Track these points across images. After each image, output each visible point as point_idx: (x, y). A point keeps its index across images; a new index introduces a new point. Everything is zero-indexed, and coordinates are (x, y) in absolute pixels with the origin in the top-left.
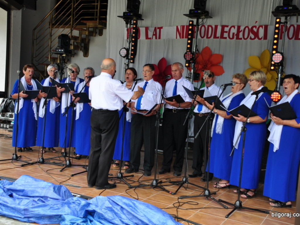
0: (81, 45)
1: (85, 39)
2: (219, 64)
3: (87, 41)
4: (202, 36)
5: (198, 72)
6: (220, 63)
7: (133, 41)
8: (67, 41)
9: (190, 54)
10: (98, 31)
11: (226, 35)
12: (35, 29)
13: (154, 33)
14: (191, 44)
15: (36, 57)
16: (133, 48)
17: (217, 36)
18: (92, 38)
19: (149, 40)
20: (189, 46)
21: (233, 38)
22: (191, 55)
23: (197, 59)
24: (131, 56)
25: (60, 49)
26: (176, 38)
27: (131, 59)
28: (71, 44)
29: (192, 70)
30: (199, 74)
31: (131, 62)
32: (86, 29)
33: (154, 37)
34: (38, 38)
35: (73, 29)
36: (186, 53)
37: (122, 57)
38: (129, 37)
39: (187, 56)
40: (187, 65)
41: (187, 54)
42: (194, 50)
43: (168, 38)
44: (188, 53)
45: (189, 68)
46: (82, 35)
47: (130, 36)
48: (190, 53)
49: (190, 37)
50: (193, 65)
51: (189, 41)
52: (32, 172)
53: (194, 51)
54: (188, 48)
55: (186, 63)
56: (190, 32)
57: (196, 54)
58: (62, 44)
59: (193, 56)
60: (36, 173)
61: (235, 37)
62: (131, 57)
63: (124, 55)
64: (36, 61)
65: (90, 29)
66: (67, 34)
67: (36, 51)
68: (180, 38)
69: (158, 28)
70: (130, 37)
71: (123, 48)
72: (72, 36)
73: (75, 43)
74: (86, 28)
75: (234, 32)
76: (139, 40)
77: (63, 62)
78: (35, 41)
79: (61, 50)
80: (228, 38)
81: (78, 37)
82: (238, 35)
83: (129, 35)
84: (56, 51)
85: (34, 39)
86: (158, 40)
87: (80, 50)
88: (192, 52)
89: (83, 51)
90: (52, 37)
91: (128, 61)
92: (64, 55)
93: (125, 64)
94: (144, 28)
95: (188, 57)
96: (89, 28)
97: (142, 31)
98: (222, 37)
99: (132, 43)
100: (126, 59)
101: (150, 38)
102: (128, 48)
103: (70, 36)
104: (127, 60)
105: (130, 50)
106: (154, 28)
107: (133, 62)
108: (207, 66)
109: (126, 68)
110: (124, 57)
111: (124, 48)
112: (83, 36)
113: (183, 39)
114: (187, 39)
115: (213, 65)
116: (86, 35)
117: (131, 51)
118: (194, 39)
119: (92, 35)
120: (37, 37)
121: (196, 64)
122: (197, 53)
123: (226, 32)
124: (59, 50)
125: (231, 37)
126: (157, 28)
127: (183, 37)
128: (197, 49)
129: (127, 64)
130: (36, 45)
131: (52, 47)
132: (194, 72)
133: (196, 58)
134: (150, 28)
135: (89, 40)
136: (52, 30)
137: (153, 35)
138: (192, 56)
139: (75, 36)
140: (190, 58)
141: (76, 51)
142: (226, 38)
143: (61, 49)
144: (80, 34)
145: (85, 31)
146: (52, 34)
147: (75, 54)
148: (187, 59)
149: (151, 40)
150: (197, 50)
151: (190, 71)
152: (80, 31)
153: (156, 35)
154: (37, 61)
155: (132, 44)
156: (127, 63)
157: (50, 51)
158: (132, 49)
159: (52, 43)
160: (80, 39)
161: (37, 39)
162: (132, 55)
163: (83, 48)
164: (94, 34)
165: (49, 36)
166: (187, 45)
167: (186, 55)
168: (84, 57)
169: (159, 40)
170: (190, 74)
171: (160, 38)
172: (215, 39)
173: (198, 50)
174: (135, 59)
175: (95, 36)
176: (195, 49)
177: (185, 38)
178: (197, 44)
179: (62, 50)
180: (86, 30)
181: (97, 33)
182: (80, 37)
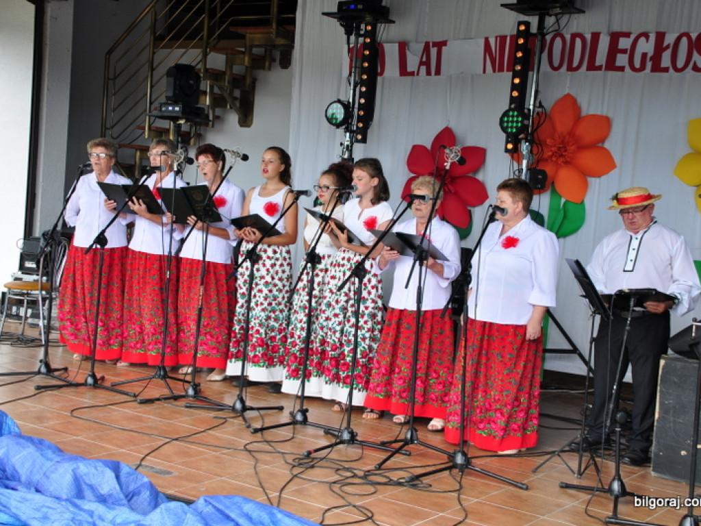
0: (231, 93)
1: (244, 77)
2: (600, 145)
3: (248, 81)
4: (556, 63)
5: (540, 167)
6: (603, 140)
7: (362, 83)
8: (191, 82)
9: (517, 116)
10: (277, 54)
11: (622, 60)
12: (110, 52)
13: (422, 57)
14: (522, 88)
15: (113, 127)
16: (363, 101)
17: (597, 64)
18: (261, 74)
19: (409, 78)
20: (515, 94)
21: (643, 68)
22: (520, 119)
23: (538, 130)
24: (358, 122)
25: (170, 105)
26: (484, 72)
27: (359, 131)
28: (205, 93)
29: (525, 162)
30: (544, 173)
31: (357, 141)
32: (243, 49)
33: (423, 68)
34: (119, 75)
35: (210, 51)
36: (505, 114)
37: (333, 125)
38: (353, 70)
39: (508, 122)
40: (510, 146)
41: (508, 116)
42: (531, 104)
43: (462, 73)
44: (511, 113)
45: (515, 155)
46: (235, 67)
47: (356, 67)
48: (516, 113)
49: (518, 68)
50: (527, 146)
51: (517, 81)
52: (57, 432)
53: (531, 107)
54: (512, 99)
55: (507, 142)
56: (520, 54)
57: (535, 114)
58: (177, 92)
59: (526, 122)
60: (64, 434)
61: (649, 65)
62: (357, 127)
63: (338, 121)
64: (112, 138)
65: (255, 51)
66: (193, 64)
67: (114, 111)
68: (494, 71)
69: (435, 44)
70: (357, 69)
71: (335, 102)
72: (206, 70)
73: (216, 90)
74: (245, 46)
75: (645, 51)
76: (379, 78)
77: (180, 139)
78: (111, 82)
79: (174, 108)
80: (627, 69)
81: (224, 73)
82: (656, 59)
83: (354, 65)
84: (161, 110)
85: (109, 79)
86: (433, 77)
87: (228, 107)
88: (526, 111)
89: (236, 111)
90: (154, 72)
91: (350, 138)
92: (182, 122)
93: (341, 144)
94: (397, 45)
95: (510, 125)
96: (252, 47)
97: (391, 53)
98: (611, 65)
99: (361, 87)
100: (346, 132)
101: (412, 74)
102: (351, 100)
103: (200, 70)
104: (348, 134)
105: (356, 106)
106: (424, 44)
107: (364, 140)
108: (566, 151)
109: (346, 156)
110: (338, 126)
111: (339, 101)
112: (237, 69)
113: (500, 74)
114: (511, 74)
115: (582, 147)
116: (247, 67)
117: (359, 110)
118: (530, 73)
119: (263, 68)
120: (117, 75)
121: (535, 145)
122: (538, 114)
123: (624, 51)
124: (167, 108)
125: (637, 64)
126: (431, 44)
127: (501, 70)
128: (540, 103)
129: (348, 146)
130: (115, 94)
131: (154, 101)
132: (529, 169)
133: (535, 127)
134: (413, 46)
135: (254, 81)
136: (154, 53)
137: (421, 63)
138: (522, 122)
139: (212, 69)
140: (516, 127)
141: (218, 111)
142: (622, 69)
143: (175, 103)
144: (230, 63)
145: (242, 56)
146: (154, 66)
147: (217, 118)
148: (510, 130)
149: (416, 77)
150: (538, 105)
151: (520, 163)
152: (229, 56)
153: (427, 64)
154: (117, 138)
155: (360, 91)
156: (346, 143)
157: (150, 112)
158: (359, 103)
159: (153, 90)
160: (227, 78)
161: (115, 78)
162: (360, 119)
163: (238, 103)
164: (267, 64)
165: (145, 70)
166: (512, 91)
167: (506, 119)
168: (241, 126)
169: (438, 77)
170: (519, 172)
171: (438, 72)
172: (591, 73)
173: (541, 106)
174: (369, 131)
175: (270, 69)
176: (532, 102)
177: (508, 70)
178: (540, 89)
179: (177, 109)
180: (243, 53)
181: (274, 60)
182: (228, 73)
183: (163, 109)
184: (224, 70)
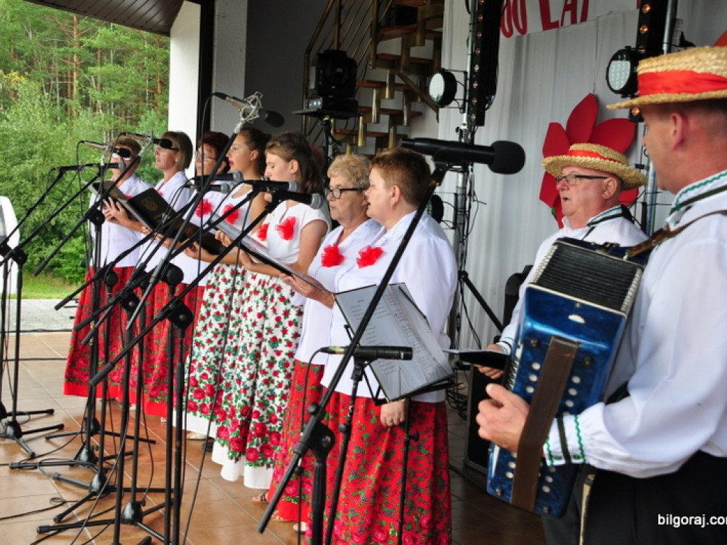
7: (477, 44)
8: (339, 70)
12: (309, 49)
14: (652, 19)
16: (477, 68)
19: (554, 31)
20: (644, 29)
24: (472, 96)
25: (316, 99)
32: (415, 26)
33: (568, 16)
36: (613, 60)
38: (471, 28)
39: (616, 73)
42: (664, 42)
43: (611, 13)
46: (413, 50)
53: (665, 48)
54: (640, 39)
58: (320, 83)
62: (471, 104)
72: (377, 56)
77: (330, 140)
79: (317, 103)
81: (398, 58)
83: (471, 21)
84: (308, 107)
86: (579, 25)
91: (467, 120)
92: (327, 118)
93: (458, 130)
95: (618, 76)
99: (476, 49)
100: (462, 113)
101: (556, 25)
104: (465, 115)
107: (481, 122)
112: (416, 53)
117: (472, 80)
124: (313, 103)
129: (466, 131)
137: (566, 8)
139: (383, 54)
143: (319, 96)
144: (406, 47)
148: (617, 85)
149: (560, 29)
150: (677, 42)
152: (404, 36)
153: (572, 7)
155: (474, 55)
156: (463, 127)
158: (473, 72)
160: (403, 63)
166: (639, 27)
169: (584, 24)
171: (584, 18)
182: (404, 57)
183: (310, 105)
184: (399, 54)
